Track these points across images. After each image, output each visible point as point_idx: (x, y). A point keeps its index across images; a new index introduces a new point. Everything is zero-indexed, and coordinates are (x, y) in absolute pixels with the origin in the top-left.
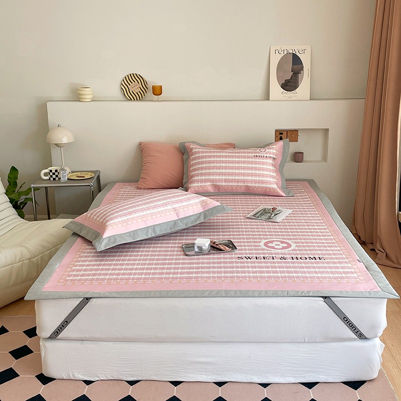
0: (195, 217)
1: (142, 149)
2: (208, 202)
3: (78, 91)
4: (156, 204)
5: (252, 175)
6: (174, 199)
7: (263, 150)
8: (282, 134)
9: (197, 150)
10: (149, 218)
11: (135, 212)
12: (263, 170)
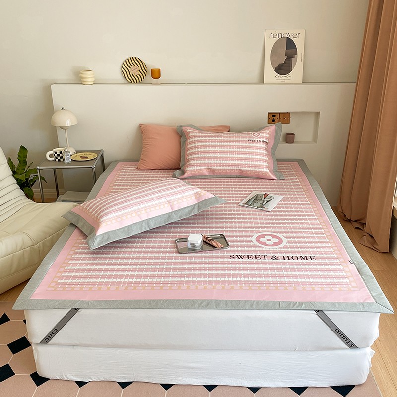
0: (189, 209)
1: (143, 131)
2: (202, 194)
3: (80, 75)
4: (150, 197)
5: (245, 159)
6: (169, 192)
7: (256, 134)
8: (275, 116)
9: (193, 134)
10: (143, 212)
11: (128, 206)
12: (256, 154)
